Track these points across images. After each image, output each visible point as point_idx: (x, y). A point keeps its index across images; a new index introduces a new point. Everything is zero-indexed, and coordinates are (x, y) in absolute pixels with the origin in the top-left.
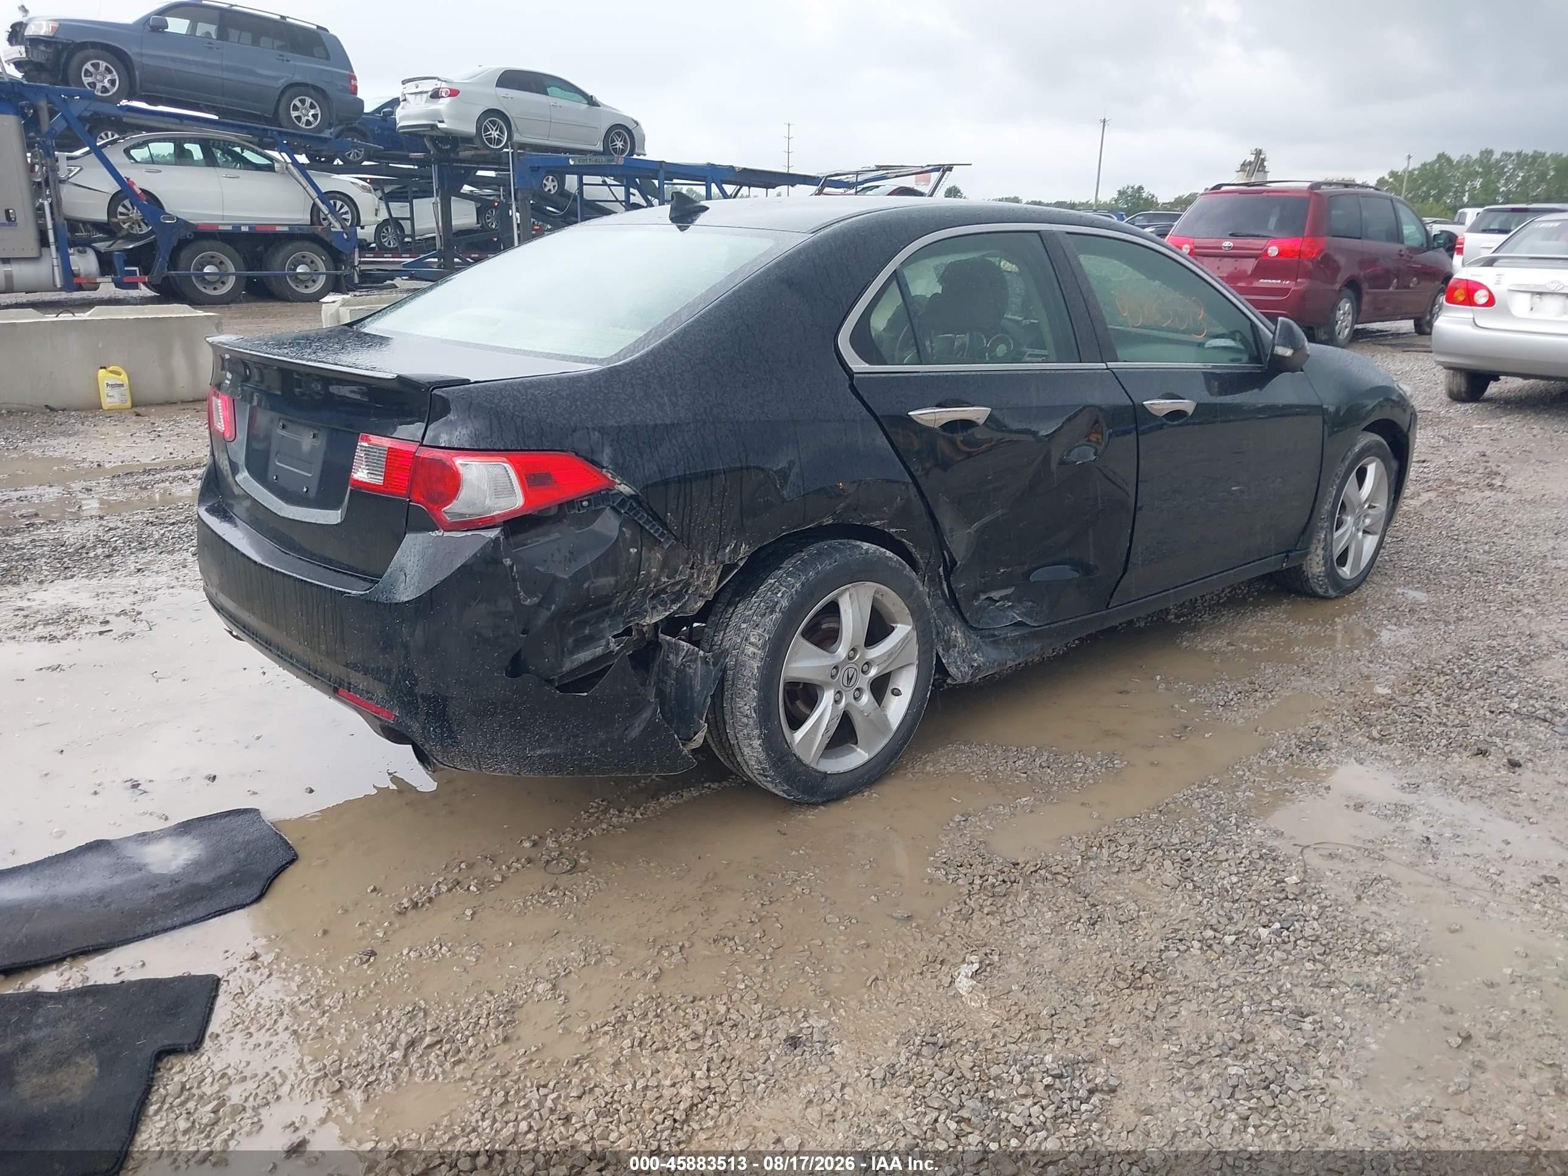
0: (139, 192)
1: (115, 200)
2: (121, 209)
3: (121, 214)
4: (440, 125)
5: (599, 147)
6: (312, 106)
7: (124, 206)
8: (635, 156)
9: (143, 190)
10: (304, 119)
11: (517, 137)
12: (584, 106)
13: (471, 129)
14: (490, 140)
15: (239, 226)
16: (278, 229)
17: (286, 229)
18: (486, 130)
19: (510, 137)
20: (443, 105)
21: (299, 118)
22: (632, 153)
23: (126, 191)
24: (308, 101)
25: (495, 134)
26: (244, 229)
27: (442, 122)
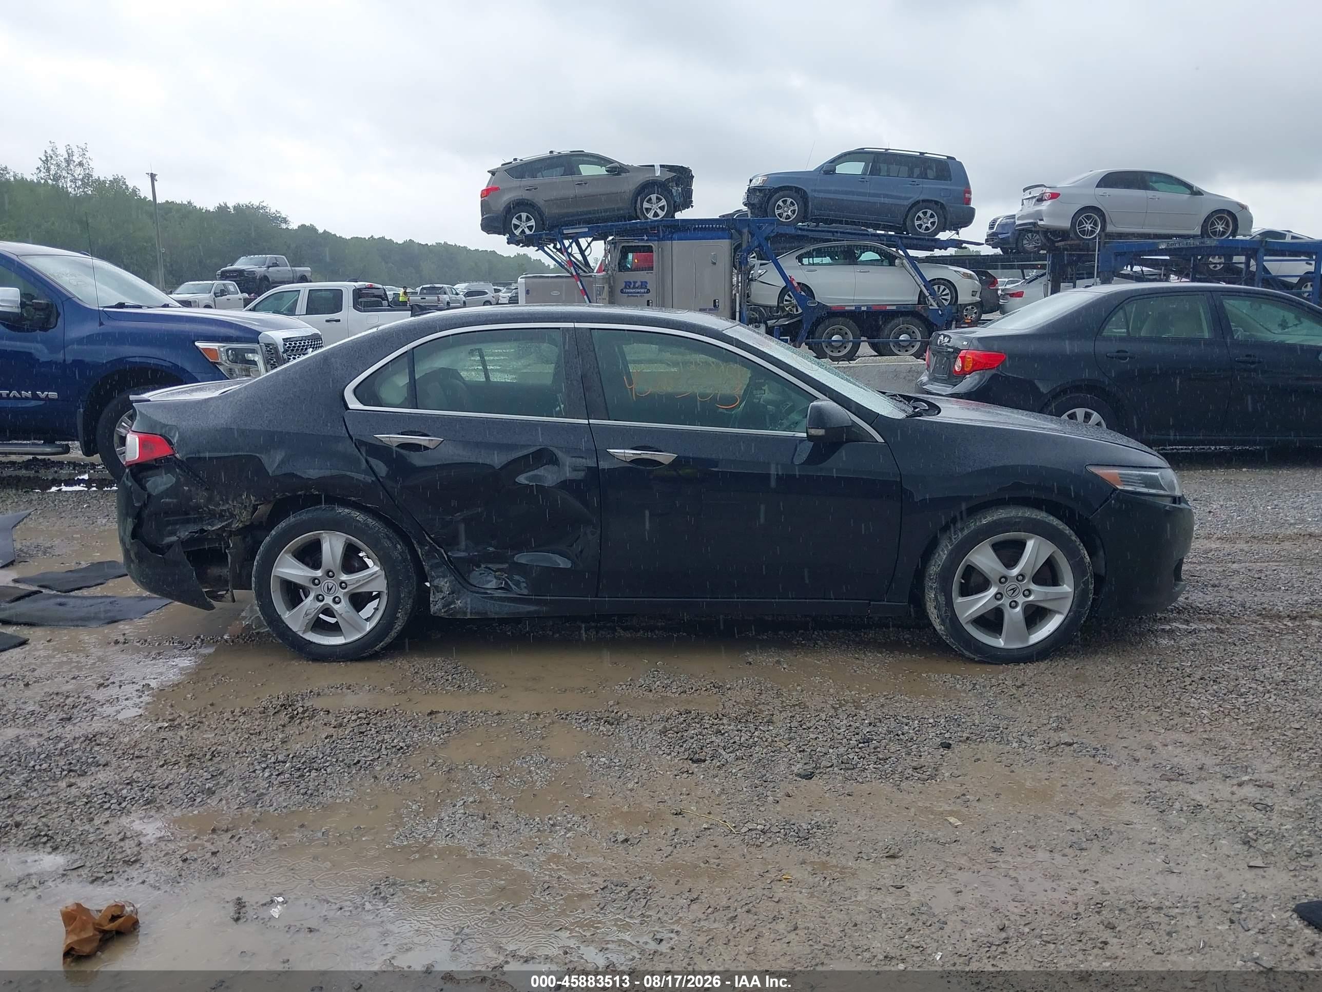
0: (796, 285)
1: (783, 292)
2: (787, 297)
3: (786, 301)
4: (1040, 223)
5: (1197, 231)
6: (932, 216)
7: (789, 296)
8: (1238, 237)
9: (799, 283)
10: (924, 226)
11: (1110, 228)
12: (1186, 196)
13: (1066, 224)
14: (1083, 232)
15: (859, 307)
16: (888, 308)
17: (894, 308)
18: (1081, 223)
19: (1103, 228)
20: (1045, 206)
21: (920, 226)
22: (1234, 233)
23: (789, 287)
24: (930, 212)
25: (1089, 227)
26: (864, 309)
27: (1042, 220)
